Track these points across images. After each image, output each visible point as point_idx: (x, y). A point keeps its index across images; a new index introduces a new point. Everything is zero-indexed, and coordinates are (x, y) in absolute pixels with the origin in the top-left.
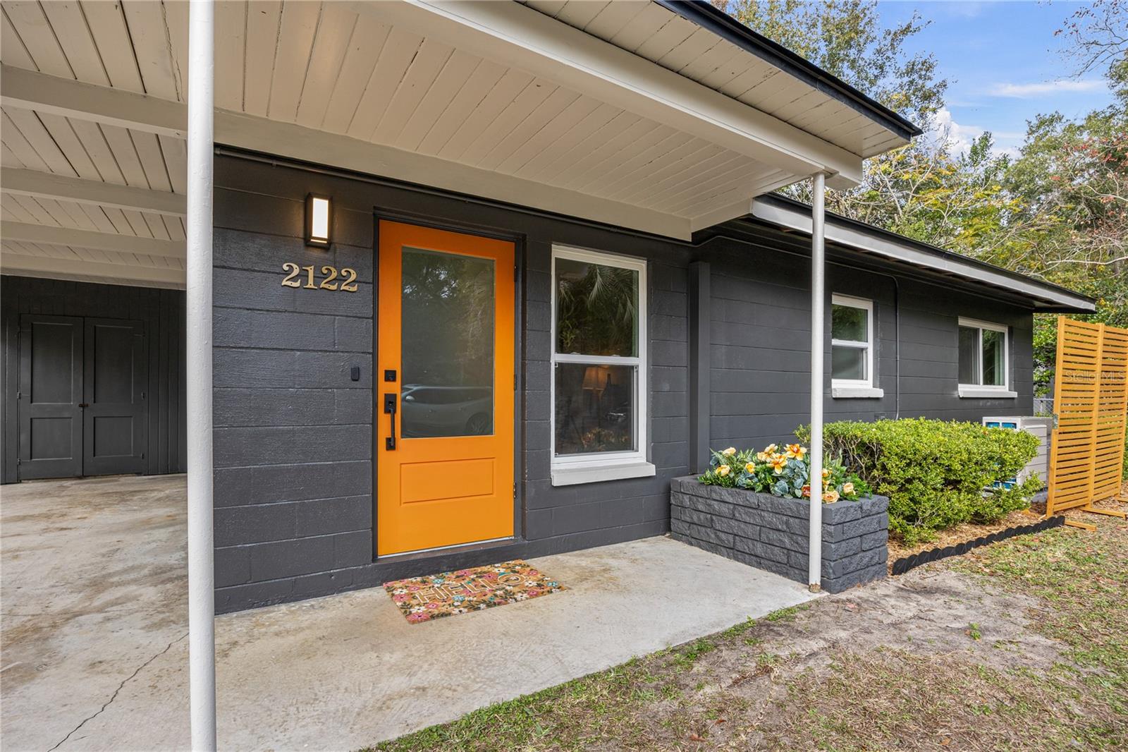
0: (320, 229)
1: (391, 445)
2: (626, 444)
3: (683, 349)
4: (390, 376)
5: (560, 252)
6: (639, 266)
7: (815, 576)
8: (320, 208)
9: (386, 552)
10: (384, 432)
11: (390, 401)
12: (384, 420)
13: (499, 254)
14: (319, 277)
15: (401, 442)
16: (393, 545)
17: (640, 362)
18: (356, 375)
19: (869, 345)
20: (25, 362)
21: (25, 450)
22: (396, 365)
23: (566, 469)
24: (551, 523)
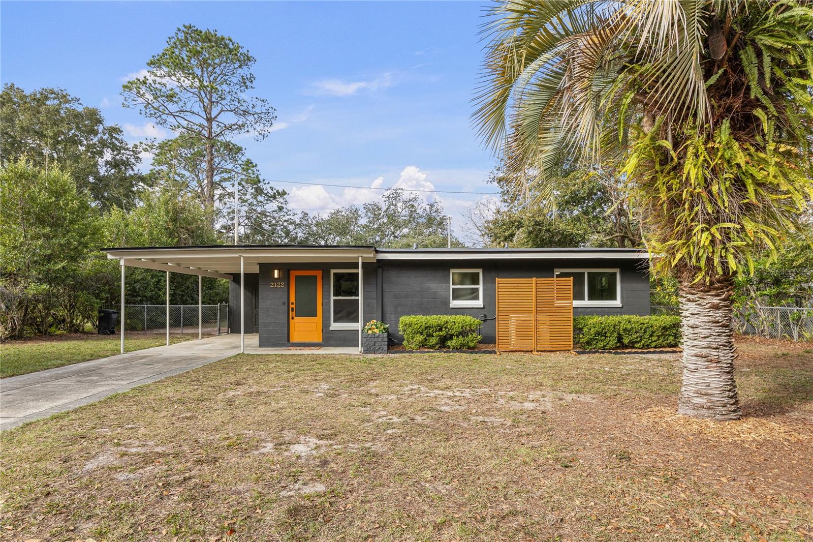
0: (276, 276)
1: (293, 318)
2: (358, 321)
4: (293, 304)
5: (333, 271)
7: (359, 350)
8: (276, 272)
9: (291, 341)
10: (291, 316)
11: (292, 309)
12: (291, 313)
13: (319, 274)
14: (277, 285)
15: (295, 318)
16: (294, 339)
18: (284, 303)
19: (481, 287)
22: (294, 301)
23: (335, 326)
24: (330, 339)
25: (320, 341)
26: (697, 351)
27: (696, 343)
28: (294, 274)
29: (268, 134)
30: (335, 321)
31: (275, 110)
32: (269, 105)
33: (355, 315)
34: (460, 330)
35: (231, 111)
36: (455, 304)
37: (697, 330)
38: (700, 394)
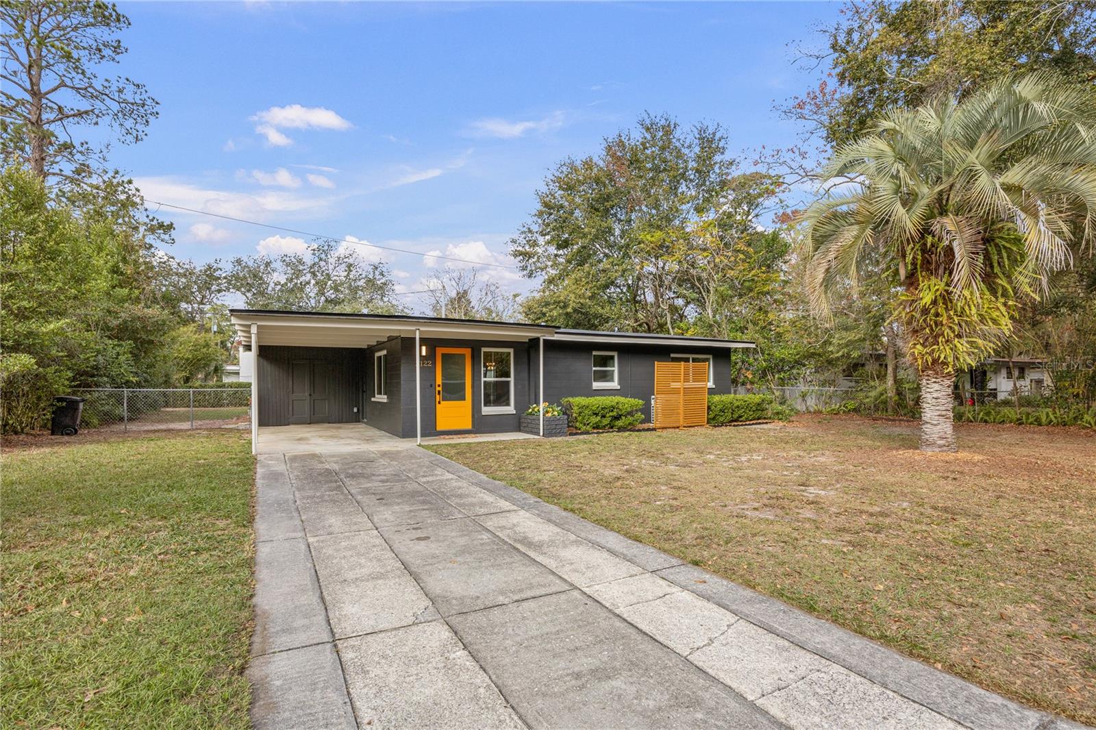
0: (424, 353)
1: (439, 403)
2: (508, 404)
3: (526, 375)
4: (439, 386)
5: (484, 350)
6: (511, 351)
7: (541, 434)
8: (424, 349)
10: (438, 400)
11: (439, 392)
12: (438, 396)
13: (467, 352)
14: (423, 364)
15: (442, 402)
16: (439, 428)
17: (512, 379)
18: (431, 386)
19: (616, 369)
20: (291, 378)
21: (291, 413)
22: (440, 383)
23: (487, 410)
24: (481, 425)
25: (469, 427)
26: (939, 413)
27: (938, 408)
28: (440, 351)
29: (144, 137)
30: (485, 405)
31: (157, 103)
32: (148, 95)
33: (506, 397)
34: (629, 409)
35: (72, 88)
36: (597, 385)
37: (939, 400)
38: (941, 438)
